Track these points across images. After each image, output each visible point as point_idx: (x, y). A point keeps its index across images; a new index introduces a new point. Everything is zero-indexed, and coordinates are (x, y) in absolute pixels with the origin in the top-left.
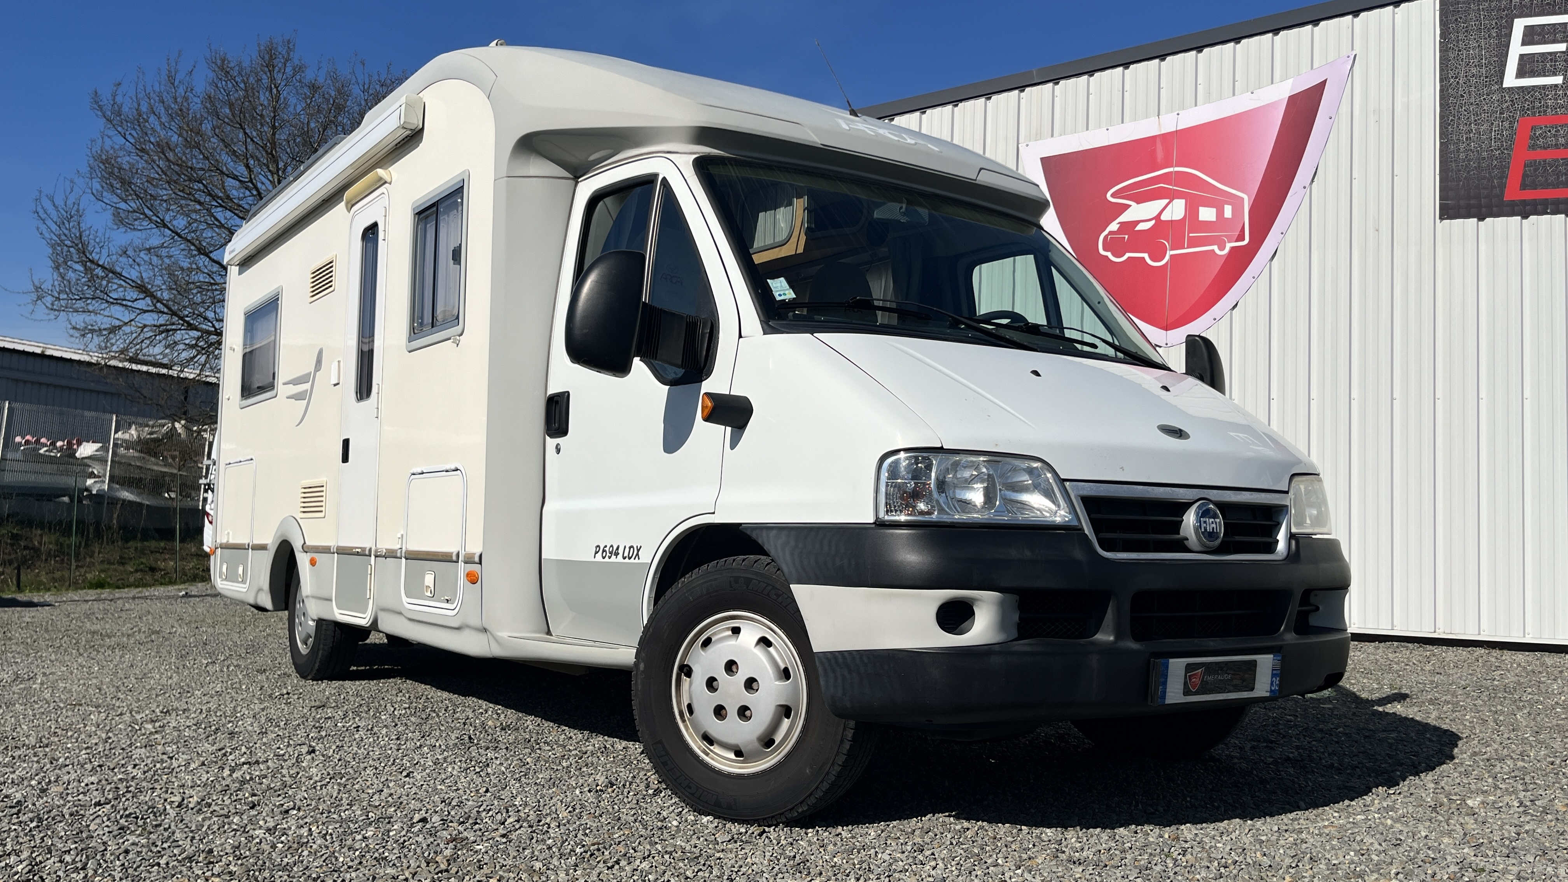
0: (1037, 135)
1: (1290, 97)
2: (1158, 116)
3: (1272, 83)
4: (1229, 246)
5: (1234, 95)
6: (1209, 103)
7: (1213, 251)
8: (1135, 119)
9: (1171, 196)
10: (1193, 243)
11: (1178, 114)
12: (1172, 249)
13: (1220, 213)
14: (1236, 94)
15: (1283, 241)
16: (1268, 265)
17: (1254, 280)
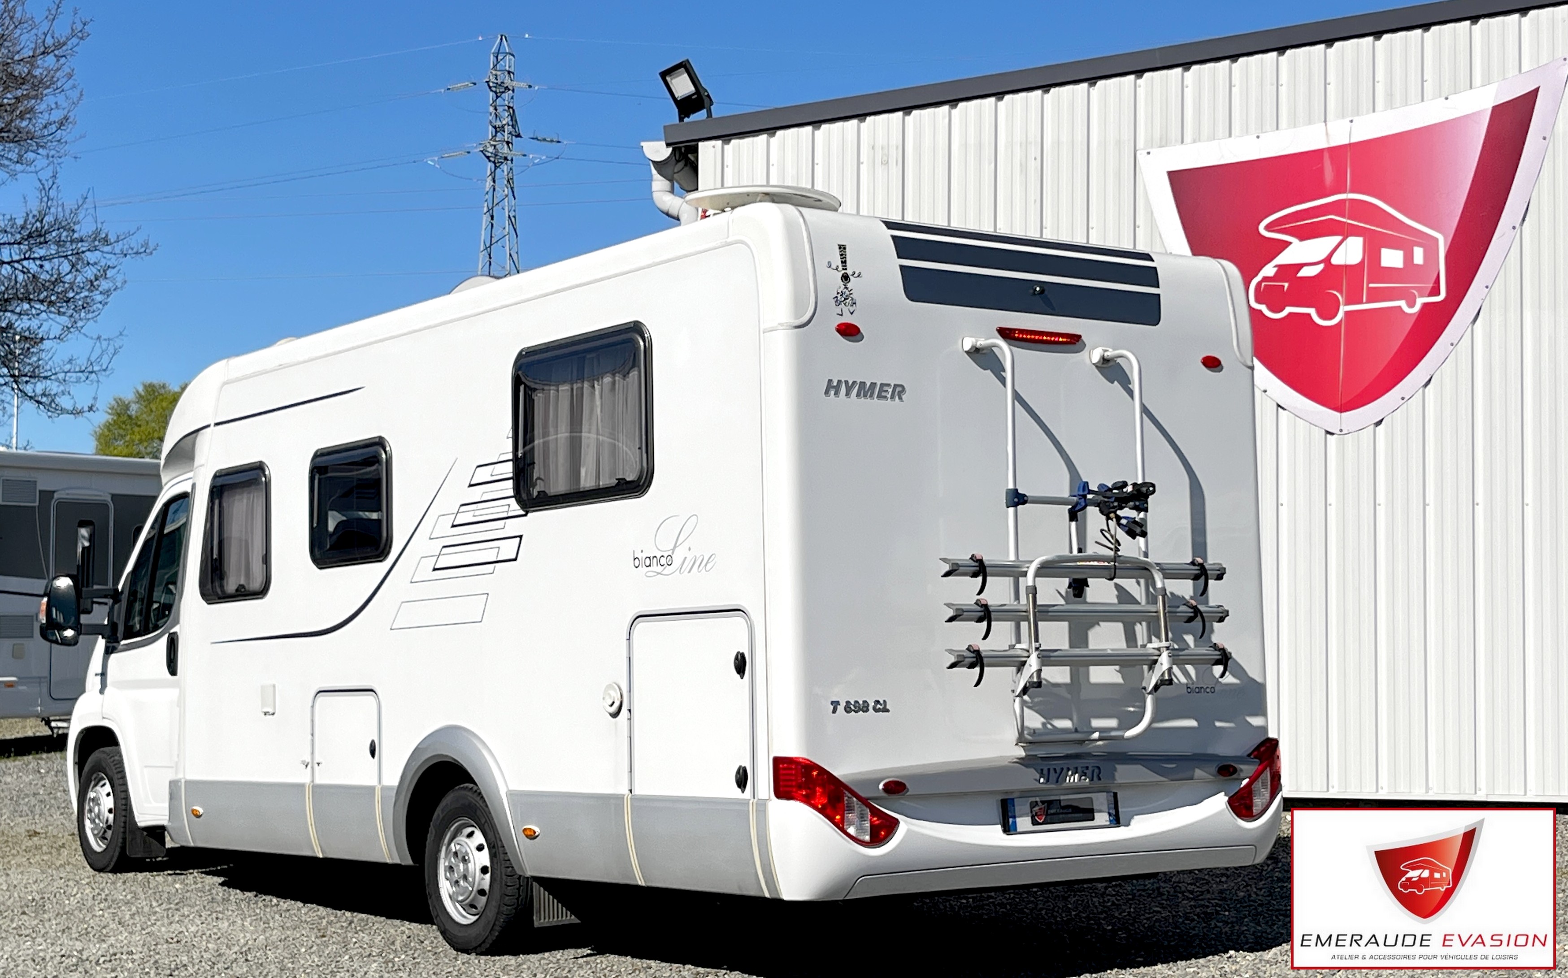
0: (1161, 139)
1: (1495, 108)
2: (1325, 121)
3: (1471, 88)
4: (1420, 301)
5: (1423, 100)
6: (1392, 108)
7: (1400, 307)
8: (1294, 123)
9: (1346, 232)
10: (1375, 296)
11: (1351, 121)
12: (1348, 303)
13: (1408, 258)
14: (1425, 99)
15: (1488, 298)
16: (1470, 329)
17: (1452, 347)
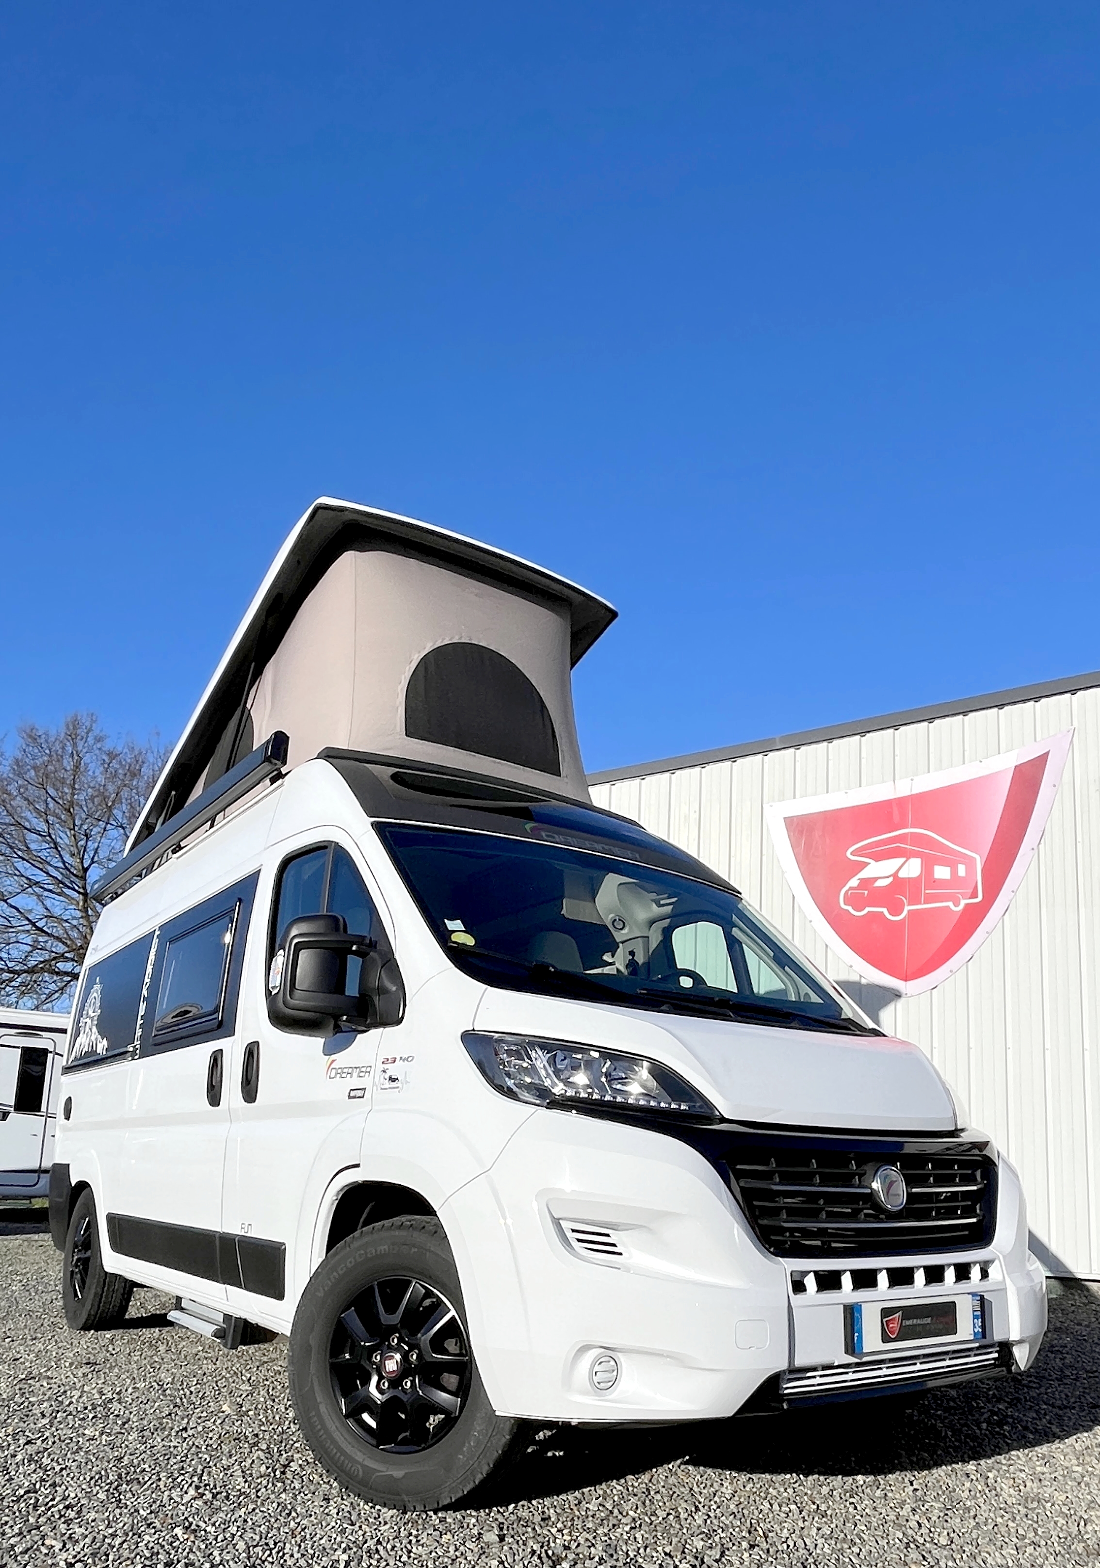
0: (779, 796)
1: (1016, 767)
2: (893, 781)
3: (999, 754)
4: (963, 902)
6: (941, 770)
7: (948, 907)
8: (871, 784)
9: (907, 855)
10: (930, 899)
11: (912, 780)
12: (909, 905)
13: (954, 872)
14: (965, 762)
15: (1014, 899)
16: (1001, 921)
17: (987, 935)
